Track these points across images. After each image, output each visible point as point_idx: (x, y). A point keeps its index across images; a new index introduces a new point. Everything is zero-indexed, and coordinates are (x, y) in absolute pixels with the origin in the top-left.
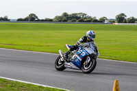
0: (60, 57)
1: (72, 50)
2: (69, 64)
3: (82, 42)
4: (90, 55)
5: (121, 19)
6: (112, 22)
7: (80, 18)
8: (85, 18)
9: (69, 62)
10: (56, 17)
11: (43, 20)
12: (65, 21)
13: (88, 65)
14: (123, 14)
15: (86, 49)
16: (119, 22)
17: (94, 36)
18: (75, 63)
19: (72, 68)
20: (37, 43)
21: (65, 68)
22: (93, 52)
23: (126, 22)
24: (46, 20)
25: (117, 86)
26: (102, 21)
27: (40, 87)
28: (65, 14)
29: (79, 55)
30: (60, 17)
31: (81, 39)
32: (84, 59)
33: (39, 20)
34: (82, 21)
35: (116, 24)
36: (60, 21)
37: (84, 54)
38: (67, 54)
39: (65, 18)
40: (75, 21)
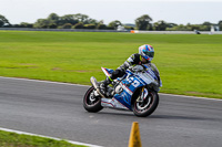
0: (92, 89)
1: (114, 77)
2: (110, 101)
3: (132, 63)
4: (147, 86)
5: (143, 24)
6: (129, 28)
7: (77, 22)
8: (86, 22)
9: (111, 97)
10: (39, 21)
11: (17, 26)
12: (53, 27)
13: (144, 102)
14: (146, 17)
15: (141, 75)
16: (140, 29)
17: (151, 55)
18: (120, 100)
19: (114, 108)
20: (6, 63)
21: (102, 108)
22: (153, 81)
23: (151, 29)
24: (23, 26)
25: (136, 132)
26: (113, 27)
27: (12, 134)
28: (54, 16)
29: (128, 85)
30: (44, 21)
31: (130, 60)
32: (137, 92)
33: (10, 26)
34: (80, 27)
35: (136, 32)
36: (45, 27)
37: (136, 84)
38: (106, 84)
39: (53, 22)
40: (70, 27)
